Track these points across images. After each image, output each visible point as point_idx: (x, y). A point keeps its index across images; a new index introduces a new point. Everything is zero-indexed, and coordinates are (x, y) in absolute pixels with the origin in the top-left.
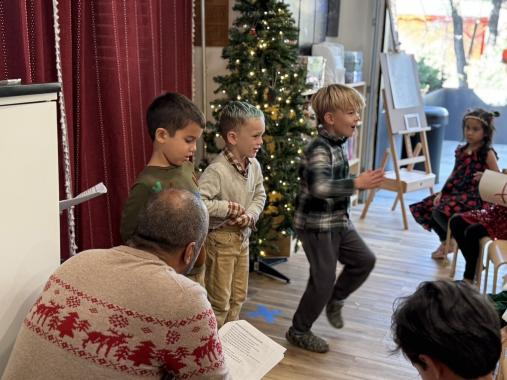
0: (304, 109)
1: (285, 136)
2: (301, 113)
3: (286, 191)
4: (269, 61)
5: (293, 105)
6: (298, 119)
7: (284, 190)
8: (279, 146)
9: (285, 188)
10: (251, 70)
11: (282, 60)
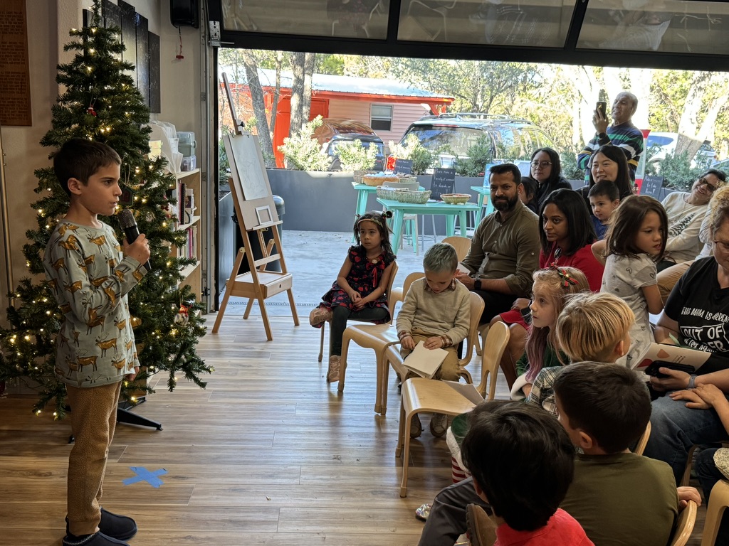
0: (162, 208)
2: (161, 215)
5: (150, 205)
6: (160, 224)
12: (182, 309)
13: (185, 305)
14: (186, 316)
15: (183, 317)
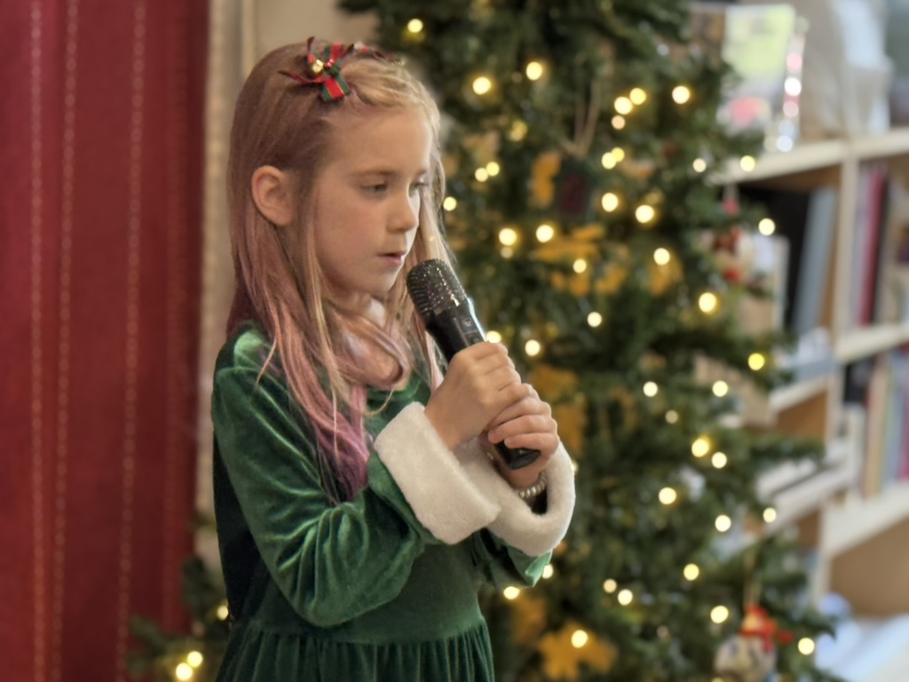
0: (717, 246)
1: (631, 376)
2: (704, 266)
3: (636, 629)
4: (562, 30)
5: (669, 230)
6: (693, 299)
7: (626, 628)
8: (602, 418)
9: (635, 619)
10: (477, 67)
11: (620, 27)
12: (752, 622)
13: (766, 608)
14: (766, 649)
15: (752, 654)
